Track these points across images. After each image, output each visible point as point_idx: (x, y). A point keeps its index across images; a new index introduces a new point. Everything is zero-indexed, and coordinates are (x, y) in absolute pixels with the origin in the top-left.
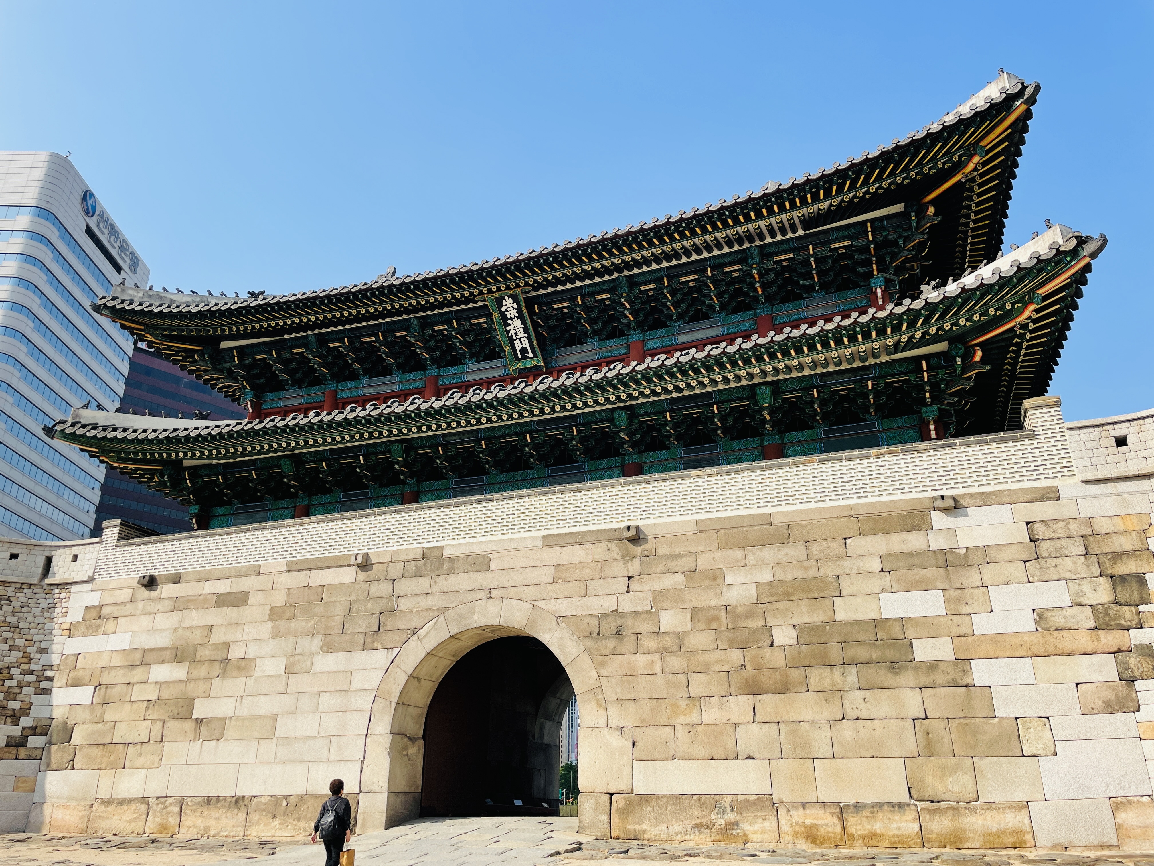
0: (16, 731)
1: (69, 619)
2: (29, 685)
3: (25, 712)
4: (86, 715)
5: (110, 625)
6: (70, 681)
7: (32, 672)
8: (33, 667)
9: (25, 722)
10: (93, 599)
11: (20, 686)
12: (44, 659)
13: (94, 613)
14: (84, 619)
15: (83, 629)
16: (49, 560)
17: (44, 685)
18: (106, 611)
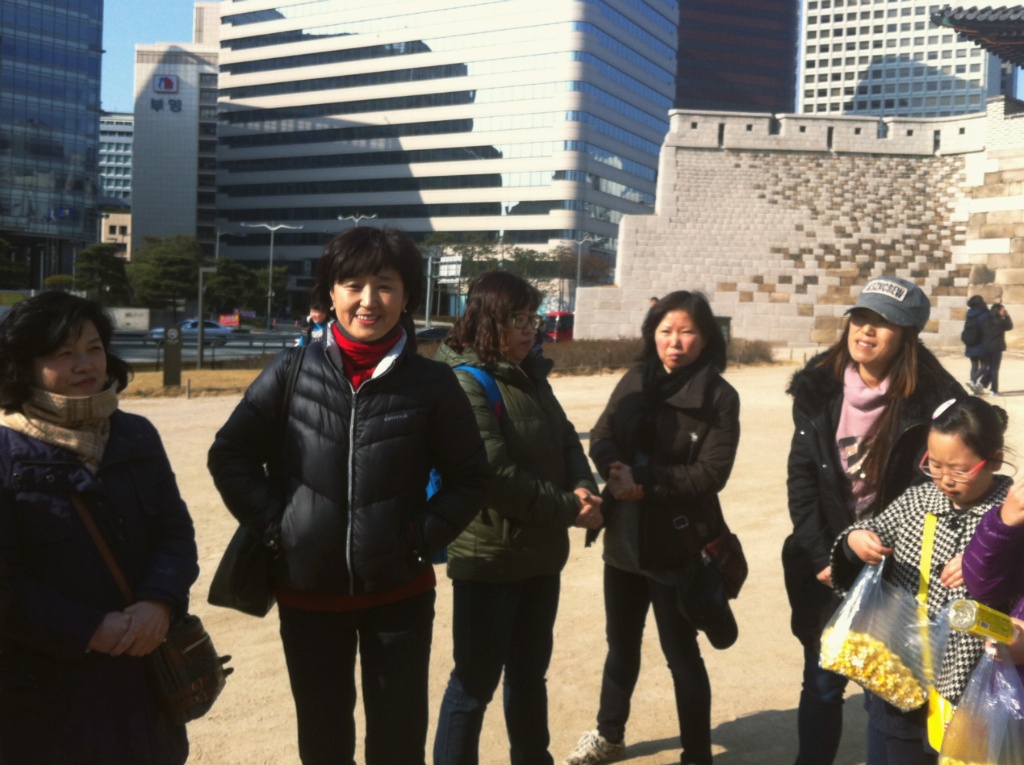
0: (944, 273)
1: (968, 184)
2: (945, 237)
3: (947, 258)
4: (1007, 262)
5: (1014, 188)
6: (983, 235)
7: (945, 228)
8: (945, 223)
9: (950, 267)
10: (994, 167)
11: (940, 238)
12: (954, 217)
13: (995, 178)
14: (985, 184)
15: (986, 191)
16: (937, 133)
17: (958, 237)
18: (1007, 176)
